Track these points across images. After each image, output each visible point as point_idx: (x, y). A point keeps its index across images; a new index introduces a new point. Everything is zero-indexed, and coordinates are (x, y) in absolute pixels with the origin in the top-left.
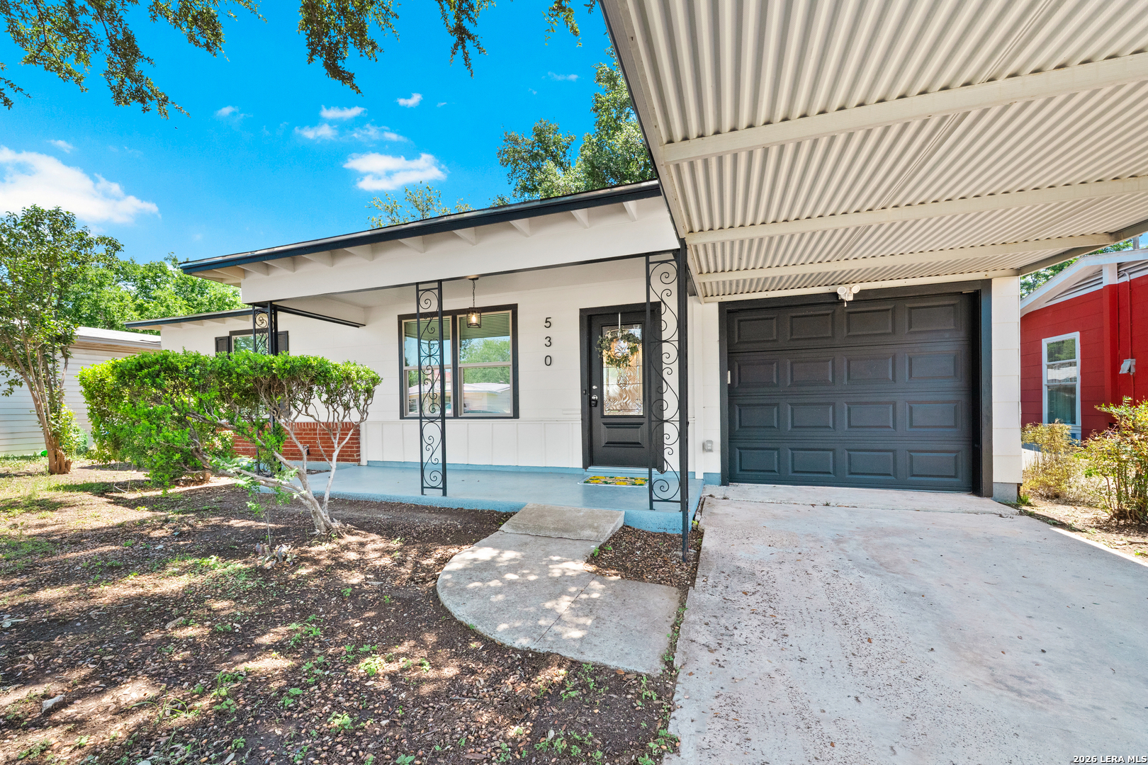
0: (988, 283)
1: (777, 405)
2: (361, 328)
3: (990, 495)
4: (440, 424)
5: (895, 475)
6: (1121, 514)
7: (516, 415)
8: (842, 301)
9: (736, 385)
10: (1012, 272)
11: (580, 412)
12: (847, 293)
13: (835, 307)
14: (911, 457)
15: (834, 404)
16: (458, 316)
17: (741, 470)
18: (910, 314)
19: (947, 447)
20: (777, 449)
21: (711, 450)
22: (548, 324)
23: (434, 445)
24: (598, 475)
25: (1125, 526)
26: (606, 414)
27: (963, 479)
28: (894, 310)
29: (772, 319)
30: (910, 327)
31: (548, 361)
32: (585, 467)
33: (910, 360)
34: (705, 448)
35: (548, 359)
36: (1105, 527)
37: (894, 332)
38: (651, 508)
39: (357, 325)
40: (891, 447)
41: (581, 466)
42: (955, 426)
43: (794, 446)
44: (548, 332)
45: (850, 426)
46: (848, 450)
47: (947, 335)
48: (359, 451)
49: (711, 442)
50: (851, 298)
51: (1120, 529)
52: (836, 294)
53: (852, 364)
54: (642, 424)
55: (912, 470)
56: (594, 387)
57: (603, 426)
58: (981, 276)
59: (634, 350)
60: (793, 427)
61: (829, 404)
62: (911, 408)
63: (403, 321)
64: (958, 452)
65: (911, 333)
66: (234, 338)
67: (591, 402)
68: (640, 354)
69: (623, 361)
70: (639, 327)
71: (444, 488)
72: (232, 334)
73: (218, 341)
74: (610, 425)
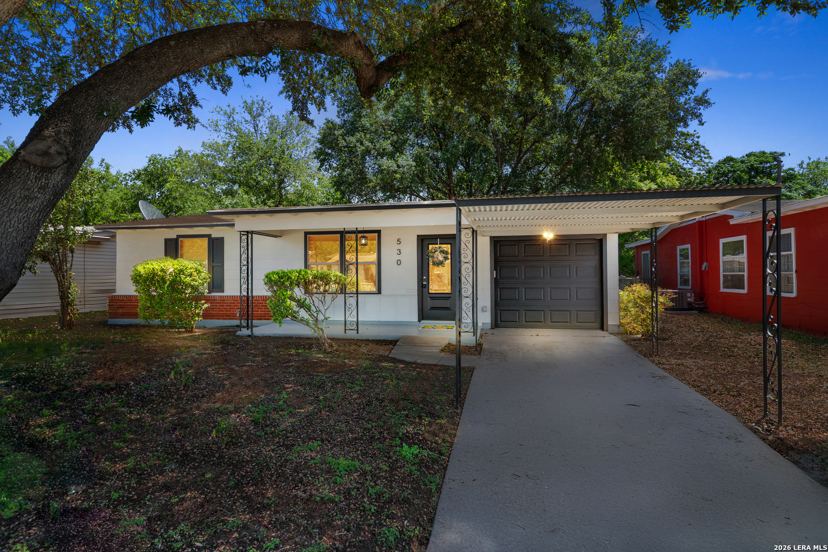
0: (605, 235)
1: (518, 288)
2: (278, 239)
3: (607, 331)
4: (356, 298)
5: (570, 323)
7: (379, 292)
8: (546, 241)
9: (499, 278)
11: (417, 290)
12: (548, 236)
14: (577, 314)
15: (544, 288)
16: (344, 236)
17: (501, 321)
18: (576, 246)
19: (591, 309)
20: (518, 310)
21: (486, 311)
22: (399, 242)
23: (352, 309)
24: (427, 325)
26: (430, 292)
27: (598, 325)
28: (569, 244)
29: (515, 245)
30: (577, 253)
31: (399, 262)
32: (419, 321)
33: (576, 268)
34: (483, 310)
37: (570, 254)
39: (276, 237)
40: (567, 309)
41: (417, 320)
42: (594, 299)
43: (526, 309)
44: (399, 247)
45: (551, 299)
46: (550, 311)
47: (591, 257)
49: (486, 307)
50: (550, 239)
52: (542, 236)
53: (552, 269)
54: (450, 297)
55: (577, 320)
56: (424, 278)
57: (429, 299)
58: (602, 232)
59: (446, 258)
60: (526, 299)
61: (542, 288)
62: (577, 291)
63: (308, 236)
64: (595, 311)
65: (576, 255)
66: (180, 239)
67: (423, 286)
68: (449, 261)
69: (440, 263)
70: (449, 246)
71: (357, 330)
72: (179, 236)
73: (167, 241)
74: (432, 298)
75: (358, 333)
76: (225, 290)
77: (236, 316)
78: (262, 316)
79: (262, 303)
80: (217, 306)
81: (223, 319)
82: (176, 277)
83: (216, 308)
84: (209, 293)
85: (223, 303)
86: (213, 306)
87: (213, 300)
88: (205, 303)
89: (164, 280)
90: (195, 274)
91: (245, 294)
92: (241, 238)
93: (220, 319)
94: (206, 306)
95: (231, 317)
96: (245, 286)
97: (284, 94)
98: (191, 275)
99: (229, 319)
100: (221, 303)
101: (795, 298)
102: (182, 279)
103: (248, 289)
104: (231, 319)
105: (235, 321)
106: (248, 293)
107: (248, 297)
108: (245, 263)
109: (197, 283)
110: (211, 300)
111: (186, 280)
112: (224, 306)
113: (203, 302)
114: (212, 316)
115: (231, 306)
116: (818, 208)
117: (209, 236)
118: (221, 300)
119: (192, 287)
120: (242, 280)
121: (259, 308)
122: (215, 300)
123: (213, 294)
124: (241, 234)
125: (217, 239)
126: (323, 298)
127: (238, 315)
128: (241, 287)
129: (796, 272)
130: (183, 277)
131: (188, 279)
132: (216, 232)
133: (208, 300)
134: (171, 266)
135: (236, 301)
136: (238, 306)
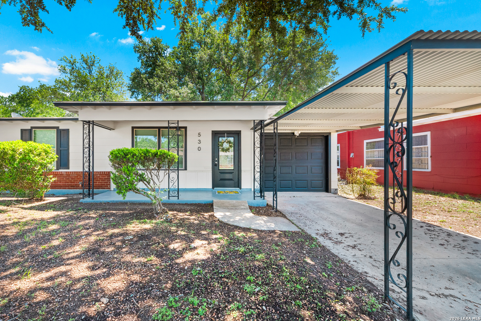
0: (330, 133)
2: (112, 131)
3: (331, 192)
4: (177, 173)
6: (360, 195)
7: (186, 169)
8: (295, 135)
10: (336, 131)
11: (211, 168)
12: (297, 133)
13: (292, 136)
14: (312, 182)
15: (292, 166)
16: (161, 129)
17: (265, 187)
18: (311, 140)
19: (319, 179)
22: (199, 135)
23: (174, 181)
25: (362, 198)
26: (220, 169)
27: (323, 188)
28: (307, 139)
30: (311, 144)
31: (199, 149)
32: (213, 188)
33: (311, 153)
35: (199, 148)
36: (357, 198)
37: (307, 145)
38: (254, 199)
39: (110, 129)
40: (306, 179)
41: (211, 187)
42: (322, 173)
43: (281, 179)
44: (199, 138)
45: (296, 173)
46: (296, 180)
47: (320, 147)
48: (110, 184)
50: (298, 135)
51: (361, 199)
52: (293, 133)
53: (297, 154)
54: (233, 172)
55: (311, 186)
56: (216, 159)
57: (219, 173)
58: (328, 131)
59: (231, 146)
60: (281, 173)
61: (290, 166)
63: (135, 129)
64: (322, 180)
65: (311, 146)
66: (33, 130)
67: (215, 165)
68: (233, 148)
69: (227, 150)
70: (233, 138)
71: (178, 197)
72: (32, 128)
73: (22, 131)
74: (222, 173)
75: (178, 199)
76: (70, 168)
77: (79, 186)
78: (99, 186)
79: (100, 177)
80: (63, 179)
81: (68, 188)
82: (25, 156)
83: (63, 181)
84: (57, 169)
85: (69, 177)
86: (60, 179)
87: (61, 175)
88: (53, 177)
89: (13, 158)
90: (44, 154)
91: (87, 170)
92: (84, 126)
93: (66, 188)
94: (53, 179)
95: (76, 187)
96: (87, 164)
97: (118, 12)
98: (39, 155)
99: (73, 188)
100: (67, 177)
101: (430, 172)
102: (31, 157)
103: (89, 166)
104: (75, 188)
105: (78, 190)
106: (89, 169)
107: (89, 173)
108: (87, 146)
109: (45, 162)
110: (58, 175)
111: (35, 159)
112: (69, 179)
113: (51, 176)
114: (60, 186)
115: (75, 179)
116: (453, 119)
117: (57, 128)
118: (67, 175)
119: (41, 164)
120: (85, 159)
121: (97, 181)
122: (62, 175)
123: (60, 170)
124: (83, 123)
125: (64, 130)
126: (157, 173)
127: (80, 186)
128: (83, 164)
129: (431, 157)
130: (32, 156)
131: (37, 159)
132: (62, 126)
133: (57, 175)
134: (22, 146)
135: (79, 175)
136: (80, 179)
